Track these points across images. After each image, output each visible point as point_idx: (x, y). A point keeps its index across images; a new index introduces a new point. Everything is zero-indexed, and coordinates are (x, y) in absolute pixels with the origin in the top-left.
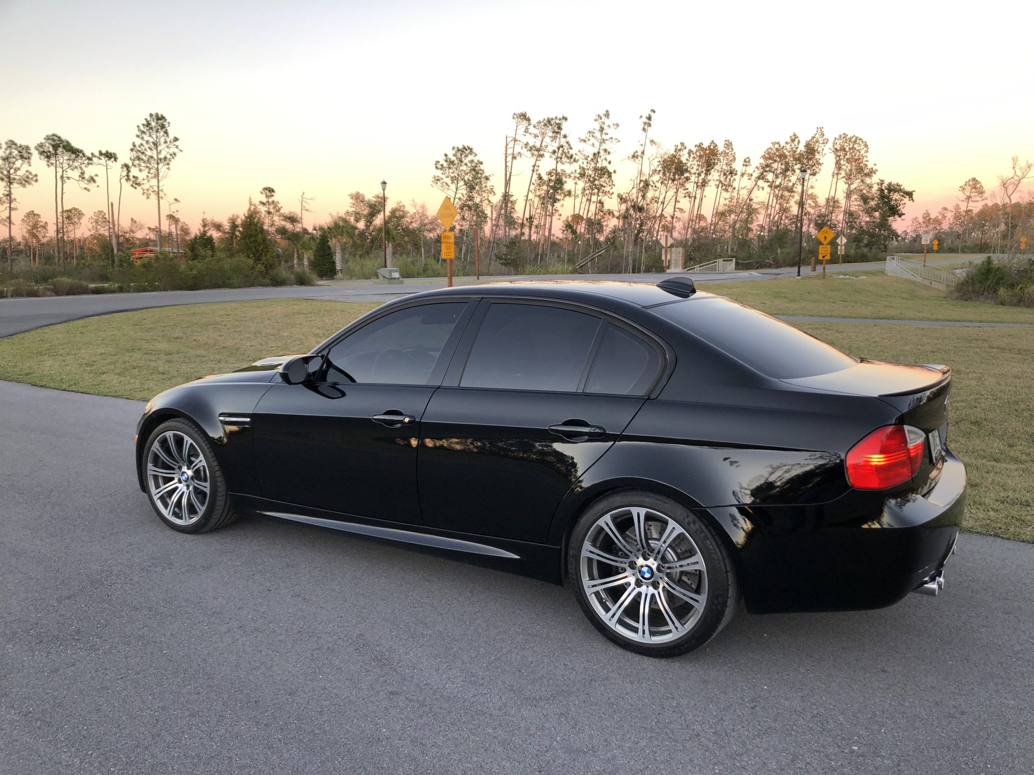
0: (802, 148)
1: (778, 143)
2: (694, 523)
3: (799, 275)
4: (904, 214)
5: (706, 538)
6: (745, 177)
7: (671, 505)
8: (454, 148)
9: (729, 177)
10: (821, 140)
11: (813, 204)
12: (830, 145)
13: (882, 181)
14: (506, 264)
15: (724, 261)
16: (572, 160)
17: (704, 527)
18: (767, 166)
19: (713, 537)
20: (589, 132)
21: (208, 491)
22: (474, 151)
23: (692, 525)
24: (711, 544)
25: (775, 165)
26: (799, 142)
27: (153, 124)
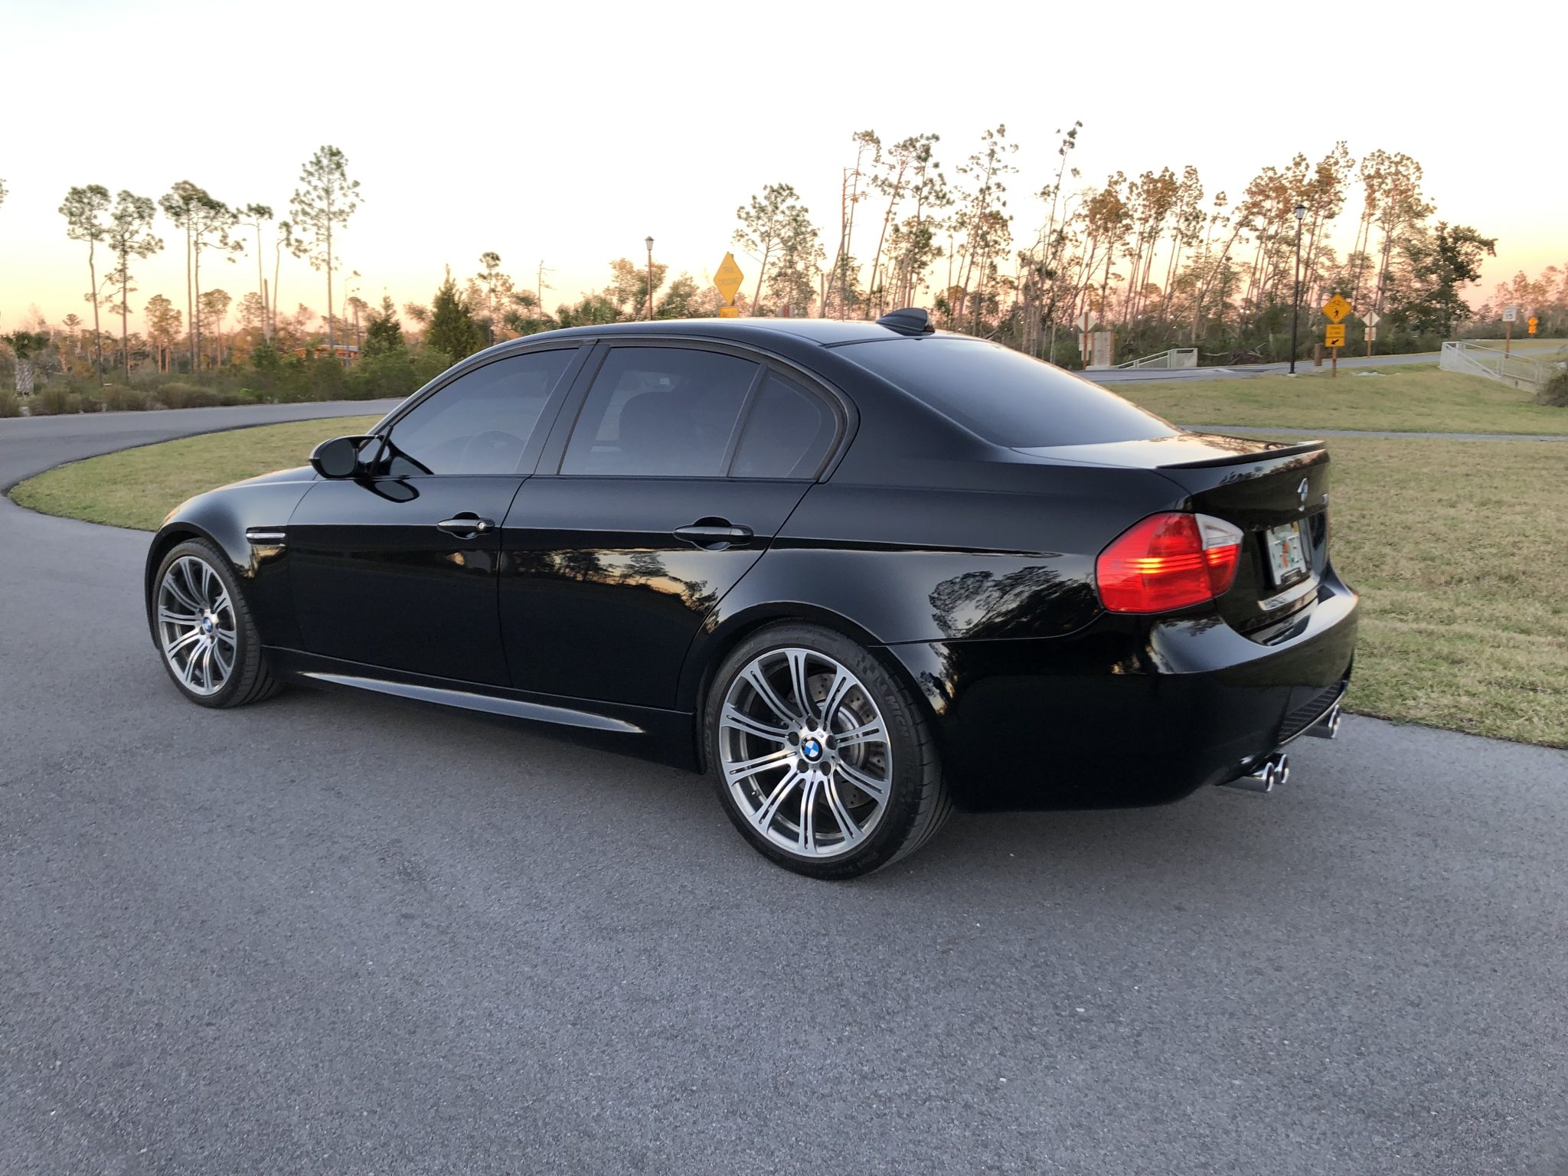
0: (1312, 176)
1: (1273, 169)
2: (873, 669)
3: (1292, 371)
4: (1479, 277)
5: (889, 693)
6: (1219, 222)
7: (841, 643)
8: (765, 188)
9: (1194, 223)
10: (1342, 162)
11: (1328, 263)
12: (1357, 168)
13: (1443, 224)
15: (1178, 352)
16: (945, 201)
17: (886, 677)
18: (1255, 204)
19: (900, 690)
20: (972, 157)
21: (234, 643)
22: (794, 191)
23: (869, 672)
24: (896, 701)
25: (1267, 204)
26: (1307, 167)
27: (325, 162)
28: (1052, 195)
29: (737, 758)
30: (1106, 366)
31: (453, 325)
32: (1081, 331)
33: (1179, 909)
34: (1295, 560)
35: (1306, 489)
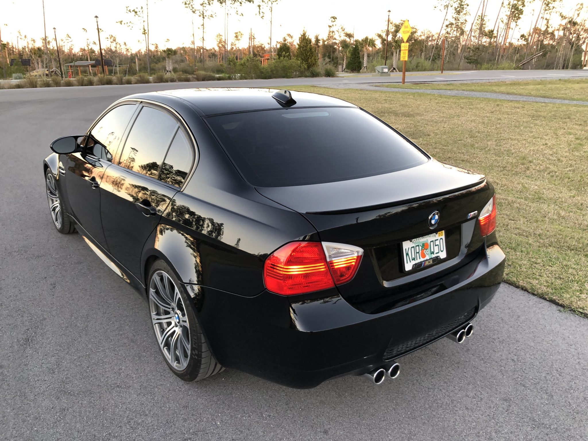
14: (470, 63)
29: (158, 314)
31: (305, 48)
32: (584, 51)
34: (435, 253)
35: (437, 217)
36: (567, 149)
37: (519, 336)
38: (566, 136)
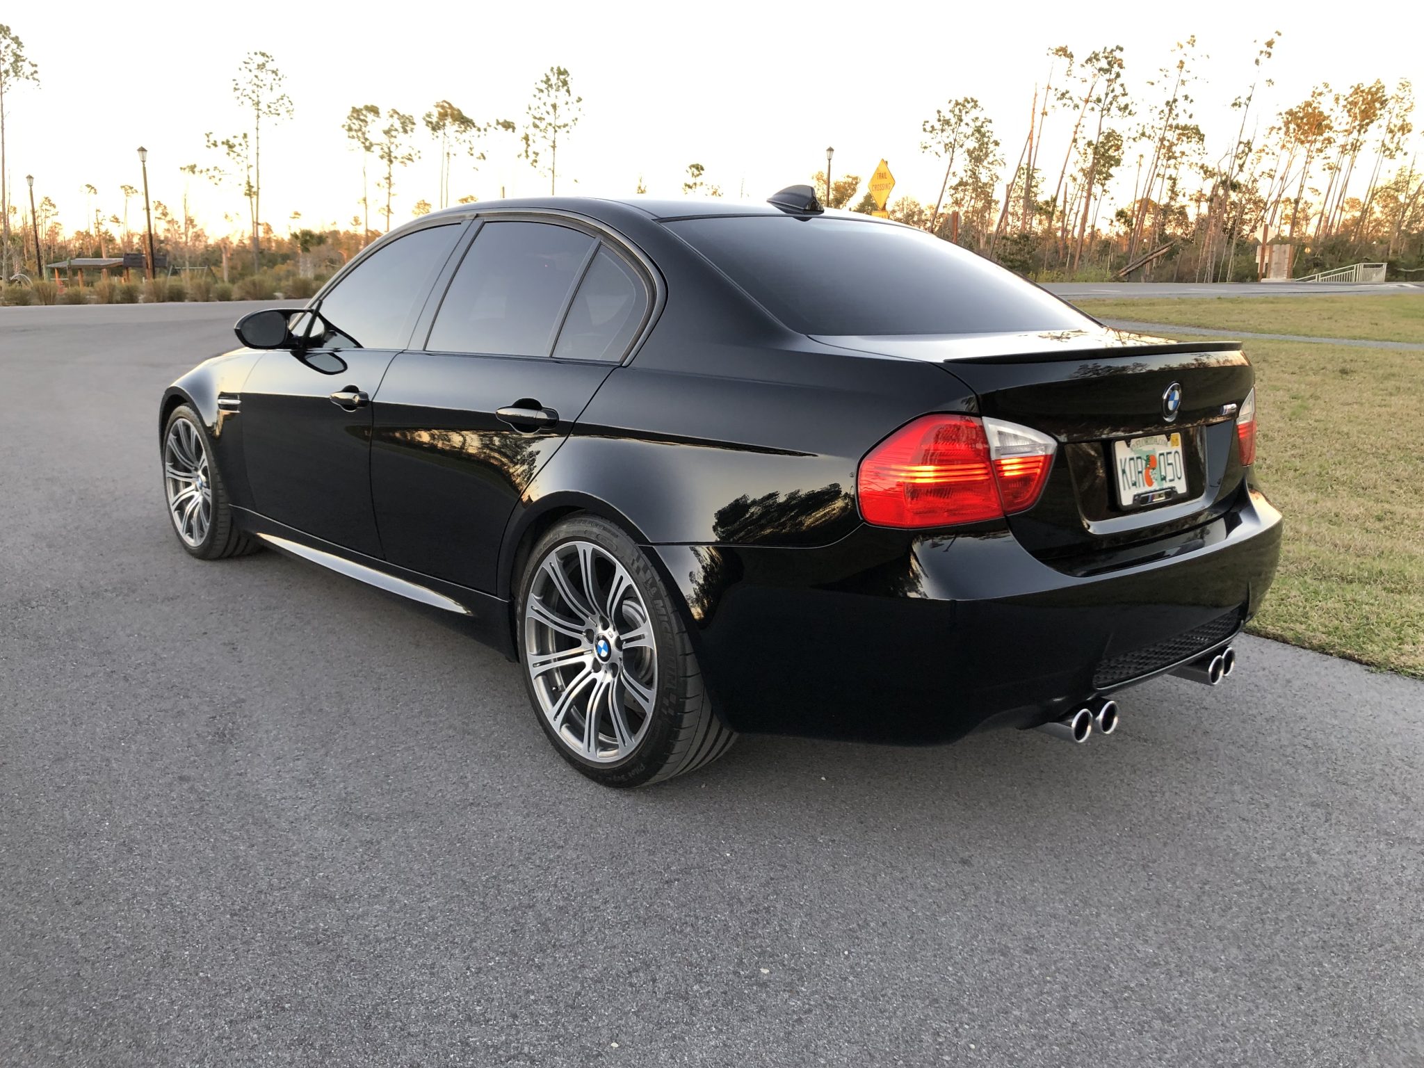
8: (950, 101)
9: (1399, 135)
15: (1366, 266)
16: (1127, 112)
19: (668, 595)
20: (1161, 70)
21: (210, 501)
22: (980, 103)
27: (554, 80)
28: (1244, 106)
29: (543, 651)
30: (1283, 278)
32: (1259, 244)
33: (964, 862)
34: (1168, 479)
35: (1177, 396)
36: (1277, 417)
37: (1301, 711)
38: (1269, 392)
